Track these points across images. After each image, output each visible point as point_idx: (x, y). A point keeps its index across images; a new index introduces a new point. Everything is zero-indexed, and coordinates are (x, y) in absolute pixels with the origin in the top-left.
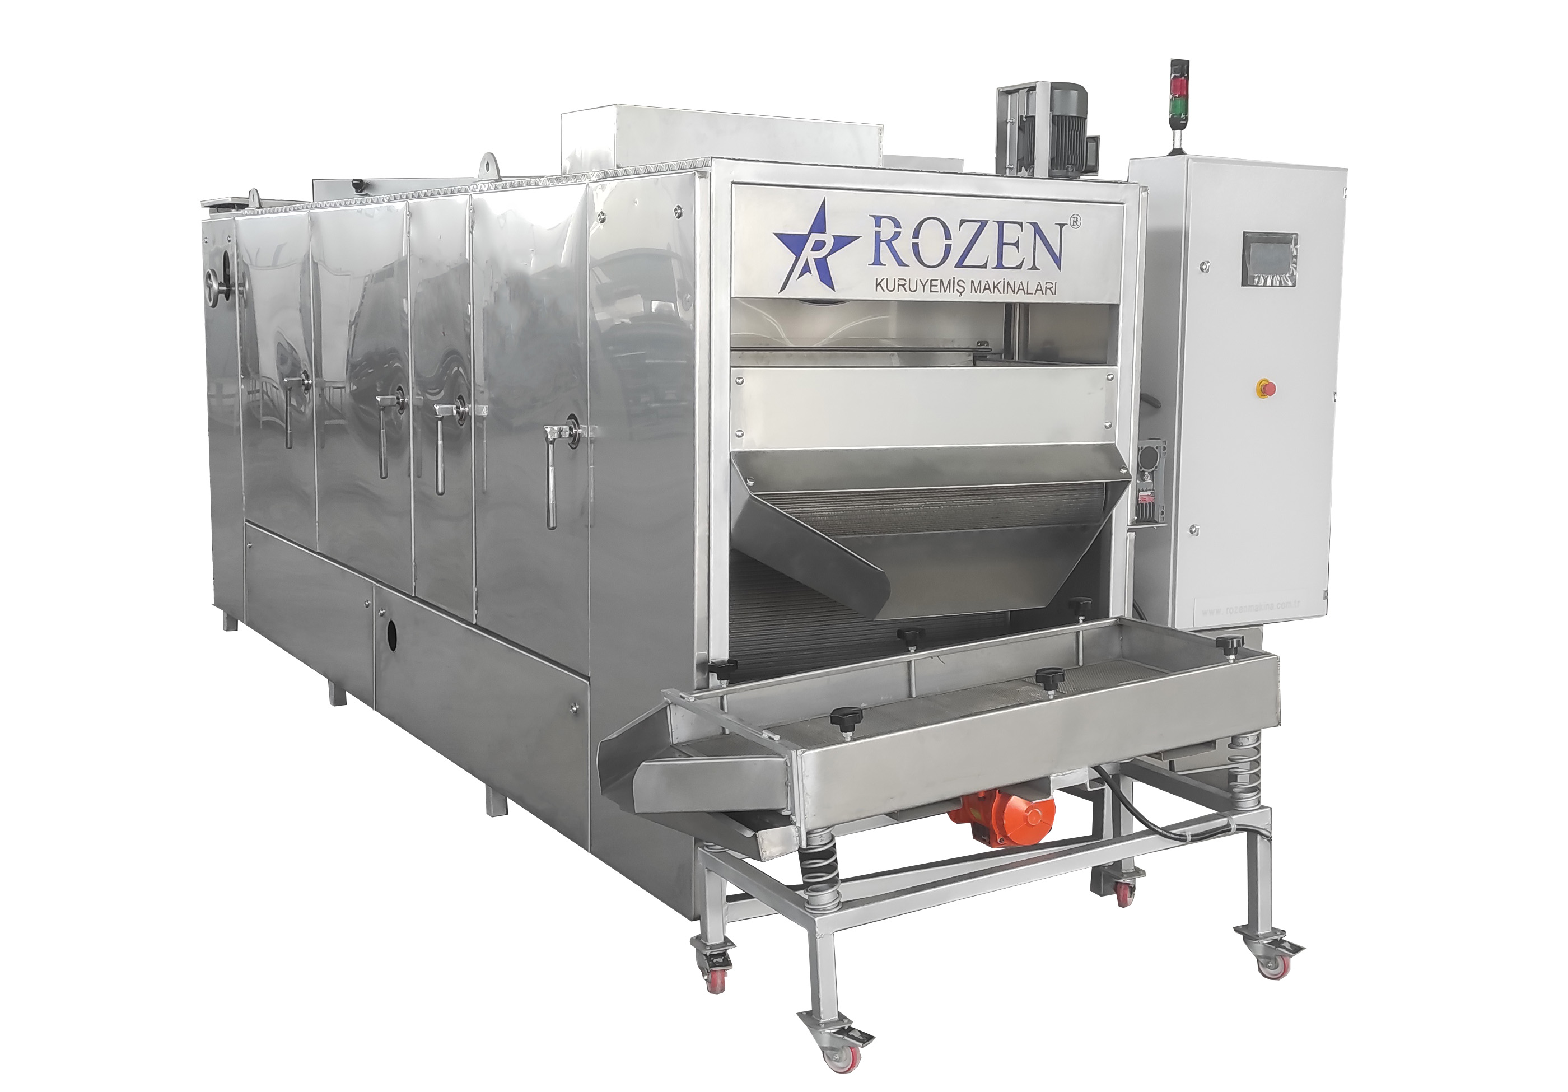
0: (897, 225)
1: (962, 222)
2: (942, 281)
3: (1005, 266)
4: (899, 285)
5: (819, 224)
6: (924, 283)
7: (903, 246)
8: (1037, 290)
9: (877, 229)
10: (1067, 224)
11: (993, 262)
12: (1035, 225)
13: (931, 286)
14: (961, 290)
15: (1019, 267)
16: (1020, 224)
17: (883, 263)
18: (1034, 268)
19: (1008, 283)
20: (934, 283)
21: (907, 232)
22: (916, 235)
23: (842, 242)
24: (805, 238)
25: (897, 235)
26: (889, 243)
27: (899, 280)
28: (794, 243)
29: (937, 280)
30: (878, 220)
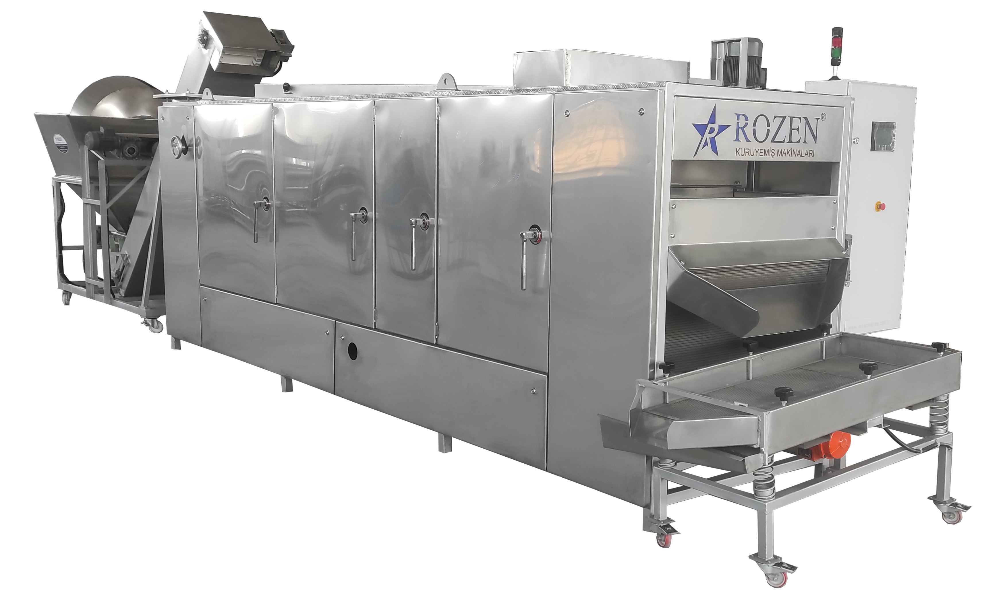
0: (747, 119)
1: (775, 117)
2: (765, 150)
3: (793, 141)
4: (746, 152)
5: (712, 120)
6: (757, 151)
7: (749, 130)
8: (806, 154)
9: (738, 121)
10: (820, 118)
11: (787, 140)
12: (806, 118)
13: (760, 152)
14: (773, 154)
15: (798, 142)
16: (800, 118)
17: (740, 140)
18: (805, 142)
19: (793, 151)
20: (761, 151)
21: (751, 122)
22: (754, 125)
23: (723, 128)
24: (706, 126)
25: (746, 124)
26: (743, 129)
27: (746, 149)
28: (701, 129)
29: (763, 149)
30: (738, 115)
